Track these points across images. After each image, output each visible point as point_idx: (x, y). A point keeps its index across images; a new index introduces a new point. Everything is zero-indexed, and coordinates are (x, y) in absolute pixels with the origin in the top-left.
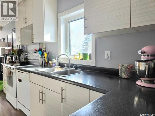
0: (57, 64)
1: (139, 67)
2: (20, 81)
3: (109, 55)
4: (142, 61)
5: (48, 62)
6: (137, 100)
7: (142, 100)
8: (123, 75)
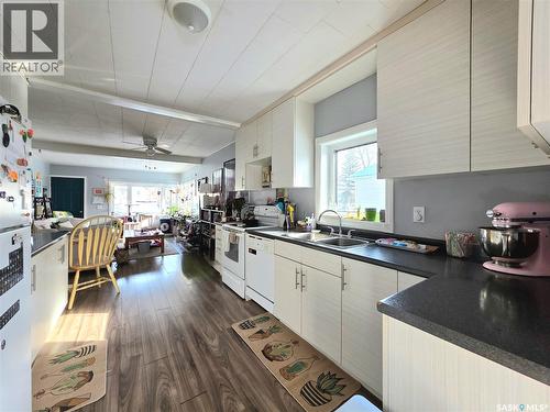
0: (313, 226)
1: (489, 238)
2: (254, 252)
3: (423, 214)
4: (495, 229)
5: (296, 222)
6: (485, 295)
7: (497, 297)
8: (455, 251)
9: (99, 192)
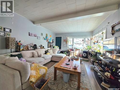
9: (65, 40)
